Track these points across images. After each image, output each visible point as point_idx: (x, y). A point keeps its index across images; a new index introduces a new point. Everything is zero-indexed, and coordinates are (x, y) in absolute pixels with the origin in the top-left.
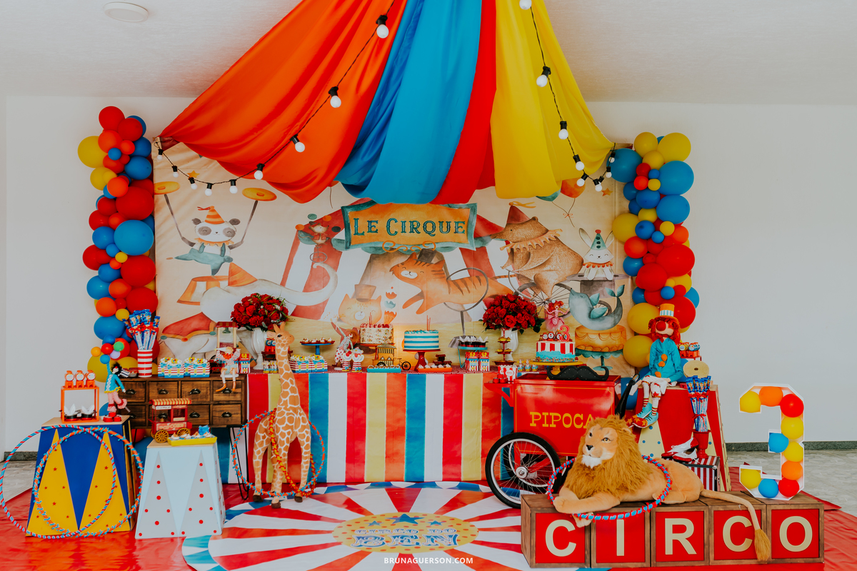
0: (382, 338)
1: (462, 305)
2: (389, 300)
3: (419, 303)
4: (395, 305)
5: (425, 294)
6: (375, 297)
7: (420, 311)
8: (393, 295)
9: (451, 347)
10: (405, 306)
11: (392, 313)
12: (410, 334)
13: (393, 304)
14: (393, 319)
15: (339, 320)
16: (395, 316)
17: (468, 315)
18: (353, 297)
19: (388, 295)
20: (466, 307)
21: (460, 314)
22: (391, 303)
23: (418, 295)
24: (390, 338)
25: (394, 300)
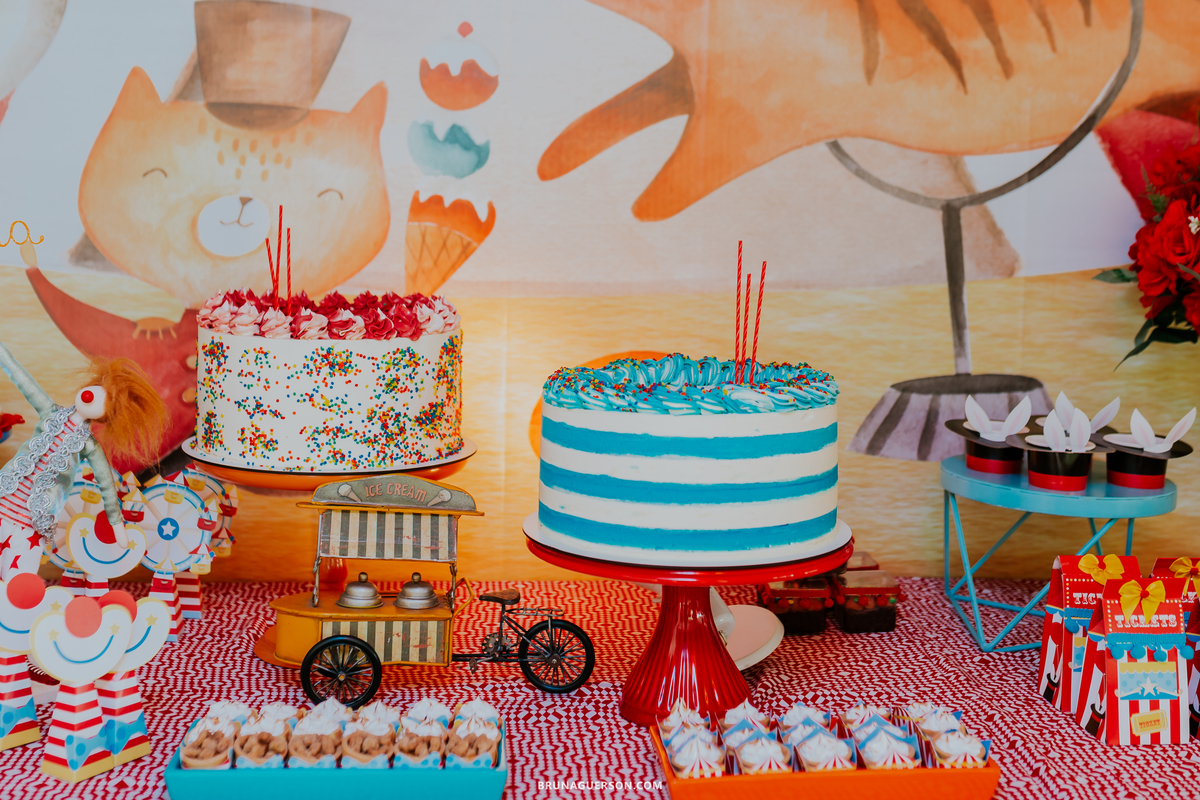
0: (357, 422)
1: (953, 160)
2: (443, 120)
3: (663, 136)
4: (481, 155)
5: (697, 80)
6: (339, 93)
7: (659, 201)
8: (474, 84)
9: (874, 448)
10: (557, 160)
11: (463, 209)
12: (596, 417)
13: (468, 144)
14: (466, 252)
15: (87, 252)
16: (484, 228)
17: (995, 232)
18: (184, 94)
19: (439, 83)
20: (985, 172)
21: (935, 221)
22: (457, 136)
23: (652, 83)
24: (430, 417)
25: (477, 120)
